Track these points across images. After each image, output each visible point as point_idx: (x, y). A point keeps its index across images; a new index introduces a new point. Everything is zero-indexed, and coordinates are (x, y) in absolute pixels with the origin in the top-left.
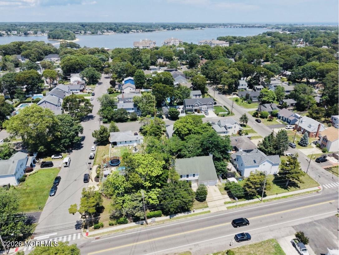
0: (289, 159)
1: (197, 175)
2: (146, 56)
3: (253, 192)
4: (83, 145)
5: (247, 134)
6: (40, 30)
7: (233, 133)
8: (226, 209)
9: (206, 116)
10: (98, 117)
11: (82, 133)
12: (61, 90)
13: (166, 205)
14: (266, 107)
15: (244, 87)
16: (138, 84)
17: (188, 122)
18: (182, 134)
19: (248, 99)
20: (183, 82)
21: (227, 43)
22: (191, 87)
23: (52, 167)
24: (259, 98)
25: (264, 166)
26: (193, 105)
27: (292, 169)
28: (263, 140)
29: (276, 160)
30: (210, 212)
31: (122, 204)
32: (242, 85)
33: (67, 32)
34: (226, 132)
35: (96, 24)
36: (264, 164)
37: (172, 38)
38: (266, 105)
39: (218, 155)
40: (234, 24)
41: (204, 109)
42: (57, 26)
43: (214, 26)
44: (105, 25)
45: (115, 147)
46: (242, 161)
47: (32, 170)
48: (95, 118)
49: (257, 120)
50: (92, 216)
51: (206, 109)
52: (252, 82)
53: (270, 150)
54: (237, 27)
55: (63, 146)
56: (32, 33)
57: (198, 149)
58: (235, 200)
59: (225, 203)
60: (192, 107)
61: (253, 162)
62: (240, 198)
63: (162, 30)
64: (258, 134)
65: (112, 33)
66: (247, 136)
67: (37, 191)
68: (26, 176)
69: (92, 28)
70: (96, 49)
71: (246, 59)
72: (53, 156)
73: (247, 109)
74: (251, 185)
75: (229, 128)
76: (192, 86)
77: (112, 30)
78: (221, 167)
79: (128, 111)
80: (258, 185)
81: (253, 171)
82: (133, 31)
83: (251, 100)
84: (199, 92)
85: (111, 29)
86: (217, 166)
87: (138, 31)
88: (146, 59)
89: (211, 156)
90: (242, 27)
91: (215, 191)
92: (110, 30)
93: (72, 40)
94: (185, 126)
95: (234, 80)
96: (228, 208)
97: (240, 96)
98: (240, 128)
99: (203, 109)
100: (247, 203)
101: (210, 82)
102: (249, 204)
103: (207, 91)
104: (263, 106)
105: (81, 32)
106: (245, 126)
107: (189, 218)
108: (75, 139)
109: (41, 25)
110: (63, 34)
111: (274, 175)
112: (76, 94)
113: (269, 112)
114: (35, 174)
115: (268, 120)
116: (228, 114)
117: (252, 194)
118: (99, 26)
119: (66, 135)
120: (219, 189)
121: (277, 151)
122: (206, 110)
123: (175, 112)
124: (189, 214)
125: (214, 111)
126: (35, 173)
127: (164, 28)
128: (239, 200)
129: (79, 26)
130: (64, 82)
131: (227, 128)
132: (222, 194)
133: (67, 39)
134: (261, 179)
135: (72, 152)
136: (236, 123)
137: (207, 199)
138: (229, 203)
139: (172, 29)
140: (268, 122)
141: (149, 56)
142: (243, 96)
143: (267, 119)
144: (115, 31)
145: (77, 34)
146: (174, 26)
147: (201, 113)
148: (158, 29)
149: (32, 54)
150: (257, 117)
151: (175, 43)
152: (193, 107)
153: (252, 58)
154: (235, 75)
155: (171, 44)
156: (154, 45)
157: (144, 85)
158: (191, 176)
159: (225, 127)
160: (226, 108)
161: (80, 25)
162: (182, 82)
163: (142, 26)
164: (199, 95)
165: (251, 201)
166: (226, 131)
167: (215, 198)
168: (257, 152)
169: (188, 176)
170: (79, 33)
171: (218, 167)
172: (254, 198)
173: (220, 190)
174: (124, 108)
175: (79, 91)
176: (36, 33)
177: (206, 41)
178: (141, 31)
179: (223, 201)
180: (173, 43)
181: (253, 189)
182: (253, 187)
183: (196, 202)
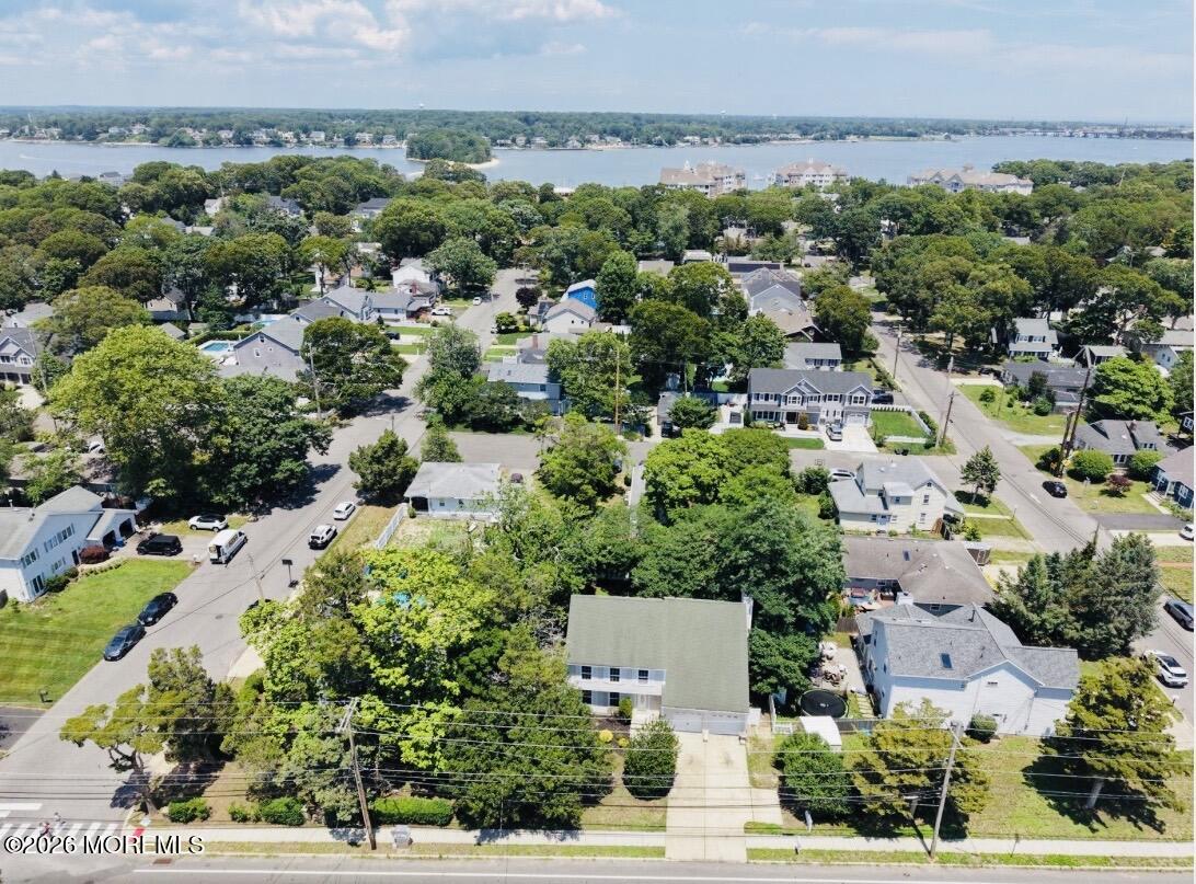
0: (1108, 678)
1: (659, 677)
2: (674, 212)
3: (884, 806)
4: (316, 496)
5: (973, 536)
6: (391, 130)
7: (913, 526)
9: (829, 445)
10: (418, 406)
11: (323, 450)
12: (337, 304)
13: (461, 783)
14: (1105, 434)
15: (1037, 347)
16: (609, 305)
17: (706, 452)
18: (668, 497)
19: (1036, 393)
20: (784, 310)
21: (1021, 182)
22: (807, 330)
23: (173, 558)
24: (1091, 393)
25: (992, 689)
26: (783, 394)
27: (1114, 729)
28: (1020, 569)
29: (1060, 669)
30: (662, 851)
31: (284, 740)
32: (1031, 339)
33: (467, 139)
34: (883, 517)
35: (569, 117)
36: (990, 678)
37: (811, 161)
38: (1107, 424)
39: (777, 605)
40: (1087, 125)
41: (831, 414)
42: (446, 120)
43: (1001, 130)
44: (600, 120)
45: (422, 515)
47: (105, 557)
48: (409, 408)
49: (1049, 487)
50: (192, 766)
51: (838, 417)
52: (1078, 331)
53: (1055, 622)
54: (1097, 136)
55: (236, 486)
56: (367, 139)
57: (704, 564)
59: (752, 828)
60: (777, 403)
61: (939, 662)
62: (824, 817)
63: (794, 139)
64: (1036, 543)
65: (615, 145)
66: (973, 545)
67: (76, 635)
68: (75, 575)
69: (556, 128)
70: (522, 186)
71: (1084, 243)
72: (194, 520)
73: (1022, 436)
74: (881, 768)
75: (897, 500)
76: (811, 324)
77: (618, 136)
78: (777, 661)
79: (521, 394)
80: (917, 774)
81: (909, 705)
82: (688, 141)
83: (1052, 399)
84: (833, 350)
85: (616, 133)
86: (761, 651)
87: (705, 140)
88: (670, 224)
89: (747, 604)
90: (1121, 134)
91: (728, 762)
92: (611, 134)
93: (477, 162)
94: (686, 467)
95: (989, 313)
96: (753, 853)
97: (1010, 380)
98: (946, 508)
99: (823, 416)
101: (901, 318)
102: (865, 860)
103: (874, 352)
104: (1094, 426)
105: (514, 141)
106: (982, 502)
108: (281, 468)
109: (400, 115)
110: (453, 142)
111: (1043, 741)
112: (393, 324)
113: (1116, 457)
114: (109, 572)
115: (1103, 492)
116: (927, 446)
118: (580, 121)
119: (249, 450)
120: (748, 757)
121: (1090, 631)
122: (837, 422)
123: (696, 412)
125: (869, 430)
126: (111, 568)
127: (805, 134)
129: (516, 121)
130: (379, 285)
131: (888, 500)
132: (754, 784)
133: (462, 158)
134: (935, 750)
135: (269, 513)
136: (929, 485)
137: (673, 792)
138: (773, 829)
139: (834, 138)
140: (1105, 498)
141: (684, 212)
142: (1019, 383)
143: (1102, 487)
144: (627, 139)
145: (502, 145)
146: (843, 128)
147: (814, 429)
148: (782, 135)
149: (312, 194)
150: (1056, 473)
151: (818, 178)
152: (783, 403)
153: (1113, 241)
154: (995, 292)
155: (802, 183)
156: (739, 183)
157: (627, 311)
158: (629, 675)
159: (881, 494)
160: (928, 422)
161: (520, 119)
162: (780, 308)
163: (727, 125)
164: (833, 362)
166: (880, 510)
167: (713, 796)
168: (971, 620)
169: (615, 674)
170: (509, 142)
171: (763, 657)
173: (752, 761)
174: (508, 380)
175: (405, 315)
176: (380, 141)
177: (938, 175)
178: (718, 139)
179: (745, 817)
180: (810, 179)
181: (890, 788)
182: (888, 781)
183: (621, 794)
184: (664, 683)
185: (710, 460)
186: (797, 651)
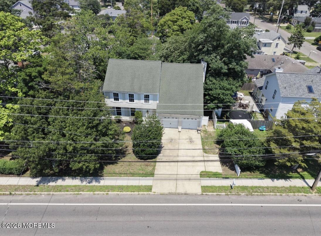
3: (290, 160)
8: (199, 191)
19: (307, 25)
30: (149, 188)
34: (259, 53)
46: (278, 84)
58: (233, 172)
59: (204, 175)
62: (247, 168)
75: (265, 45)
78: (219, 91)
83: (313, 26)
91: (191, 142)
96: (205, 189)
97: (295, 24)
100: (267, 188)
102: (273, 192)
107: (86, 194)
117: (289, 164)
120: (202, 139)
124: (94, 183)
128: (244, 173)
136: (279, 38)
138: (216, 175)
158: (139, 98)
165: (280, 183)
169: (131, 98)
171: (211, 90)
172: (291, 177)
179: (200, 167)
181: (295, 149)
182: (294, 145)
183: (131, 157)
184: (158, 102)
185: (187, 20)
186: (228, 87)
